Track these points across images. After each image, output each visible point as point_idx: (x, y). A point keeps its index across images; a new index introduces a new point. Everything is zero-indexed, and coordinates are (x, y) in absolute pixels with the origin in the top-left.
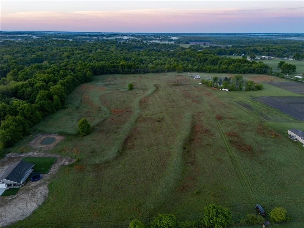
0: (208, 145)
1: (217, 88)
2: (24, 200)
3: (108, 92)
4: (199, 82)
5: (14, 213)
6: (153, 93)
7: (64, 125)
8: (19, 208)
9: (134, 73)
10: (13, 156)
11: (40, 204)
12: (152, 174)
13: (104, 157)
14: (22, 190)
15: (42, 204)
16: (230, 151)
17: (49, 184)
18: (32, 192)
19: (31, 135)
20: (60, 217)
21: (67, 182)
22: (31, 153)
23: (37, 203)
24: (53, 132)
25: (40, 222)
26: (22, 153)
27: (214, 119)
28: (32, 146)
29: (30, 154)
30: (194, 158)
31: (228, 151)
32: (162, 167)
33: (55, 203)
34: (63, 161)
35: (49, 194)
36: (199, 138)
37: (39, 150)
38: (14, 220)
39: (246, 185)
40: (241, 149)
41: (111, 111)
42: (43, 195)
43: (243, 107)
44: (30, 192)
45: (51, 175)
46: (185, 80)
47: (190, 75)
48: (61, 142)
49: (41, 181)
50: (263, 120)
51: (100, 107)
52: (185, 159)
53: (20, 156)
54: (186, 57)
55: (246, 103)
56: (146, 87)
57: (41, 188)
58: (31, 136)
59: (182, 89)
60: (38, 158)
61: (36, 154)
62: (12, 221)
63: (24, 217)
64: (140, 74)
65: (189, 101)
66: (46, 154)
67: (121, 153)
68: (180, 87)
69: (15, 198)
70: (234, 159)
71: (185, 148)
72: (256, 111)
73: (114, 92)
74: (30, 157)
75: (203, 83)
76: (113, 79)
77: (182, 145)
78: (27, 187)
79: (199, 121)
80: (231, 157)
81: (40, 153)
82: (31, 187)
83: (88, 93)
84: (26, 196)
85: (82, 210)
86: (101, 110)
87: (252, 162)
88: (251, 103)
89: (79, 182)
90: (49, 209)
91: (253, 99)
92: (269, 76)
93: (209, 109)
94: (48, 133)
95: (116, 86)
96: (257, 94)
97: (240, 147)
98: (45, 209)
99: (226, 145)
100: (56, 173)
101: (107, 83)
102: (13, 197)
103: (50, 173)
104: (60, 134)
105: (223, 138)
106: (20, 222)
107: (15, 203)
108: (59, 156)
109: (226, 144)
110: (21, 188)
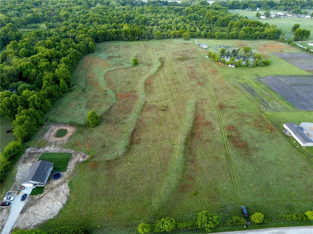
0: (208, 140)
1: (224, 63)
2: (50, 199)
3: (112, 68)
4: (206, 54)
5: (44, 212)
6: (158, 71)
7: (74, 114)
8: (48, 207)
9: (138, 40)
10: (32, 151)
11: (64, 203)
12: (157, 173)
13: (113, 152)
14: (47, 188)
15: (66, 203)
16: (226, 149)
17: (68, 183)
18: (55, 190)
19: (44, 125)
20: (82, 216)
21: (84, 180)
22: (48, 147)
23: (61, 202)
24: (64, 122)
25: (67, 221)
26: (39, 148)
27: (216, 108)
28: (48, 139)
29: (47, 149)
30: (194, 156)
31: (225, 148)
32: (165, 165)
33: (76, 203)
34: (77, 157)
35: (70, 192)
36: (200, 132)
37: (54, 144)
38: (45, 219)
39: (236, 186)
40: (237, 146)
41: (117, 96)
42: (65, 194)
43: (246, 91)
44: (54, 191)
45: (69, 172)
46: (191, 51)
47: (198, 44)
48: (73, 134)
49: (61, 179)
50: (263, 109)
51: (105, 90)
52: (186, 156)
53: (39, 151)
54: (195, 14)
55: (250, 85)
56: (150, 61)
57: (63, 187)
58: (44, 127)
59: (188, 66)
60: (55, 153)
61: (53, 149)
62: (44, 219)
63: (53, 216)
64: (144, 41)
65: (194, 82)
66: (61, 149)
67: (129, 148)
68: (186, 62)
69: (42, 197)
70: (229, 157)
71: (186, 144)
72: (258, 97)
73: (119, 69)
74: (47, 152)
75: (210, 56)
76: (116, 49)
77: (184, 140)
78: (51, 185)
79: (202, 110)
80: (228, 155)
81: (56, 148)
82: (54, 186)
83: (92, 69)
84: (51, 195)
85: (100, 209)
86: (107, 94)
87: (245, 161)
88: (255, 86)
89: (94, 181)
90: (72, 208)
91: (259, 79)
92: (280, 43)
93: (212, 94)
94: (60, 123)
95: (120, 60)
96: (263, 72)
97: (237, 143)
98: (69, 208)
99: (224, 142)
100: (73, 170)
101: (111, 54)
102: (40, 195)
103: (68, 171)
104: (71, 124)
105: (222, 133)
106: (51, 220)
107: (43, 202)
108: (73, 151)
109: (224, 140)
110: (46, 187)
